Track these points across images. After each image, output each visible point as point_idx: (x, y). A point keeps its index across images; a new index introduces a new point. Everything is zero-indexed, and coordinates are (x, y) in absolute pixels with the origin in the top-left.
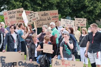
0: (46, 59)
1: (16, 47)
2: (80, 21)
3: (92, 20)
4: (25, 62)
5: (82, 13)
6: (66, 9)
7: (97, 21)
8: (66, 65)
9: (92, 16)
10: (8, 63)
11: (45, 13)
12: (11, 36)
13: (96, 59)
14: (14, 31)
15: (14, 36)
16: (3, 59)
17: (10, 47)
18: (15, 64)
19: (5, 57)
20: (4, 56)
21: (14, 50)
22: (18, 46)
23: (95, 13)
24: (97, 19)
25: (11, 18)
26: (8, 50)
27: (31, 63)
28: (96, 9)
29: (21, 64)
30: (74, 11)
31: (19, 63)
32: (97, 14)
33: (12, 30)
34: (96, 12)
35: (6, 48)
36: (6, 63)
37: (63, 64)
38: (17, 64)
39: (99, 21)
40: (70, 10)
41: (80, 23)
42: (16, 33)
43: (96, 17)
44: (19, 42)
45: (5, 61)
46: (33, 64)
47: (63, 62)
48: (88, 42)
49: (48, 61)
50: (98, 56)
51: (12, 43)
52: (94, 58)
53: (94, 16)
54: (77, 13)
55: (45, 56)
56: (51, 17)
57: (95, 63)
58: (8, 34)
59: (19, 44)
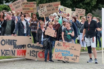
0: (49, 42)
1: (25, 32)
2: (79, 11)
3: (89, 11)
4: (33, 45)
5: (81, 4)
6: (67, 1)
7: (93, 12)
8: (67, 46)
9: (89, 7)
10: (19, 45)
11: (49, 4)
12: (22, 23)
13: (92, 43)
14: (24, 19)
15: (24, 23)
16: (15, 42)
17: (20, 32)
18: (24, 46)
19: (16, 41)
20: (15, 39)
21: (24, 35)
22: (27, 32)
23: (91, 5)
24: (93, 10)
25: (17, 8)
26: (19, 35)
27: (38, 46)
28: (92, 1)
29: (29, 46)
30: (74, 2)
31: (28, 45)
32: (93, 6)
33: (22, 17)
34: (93, 4)
35: (17, 33)
36: (17, 46)
37: (64, 46)
38: (27, 46)
39: (95, 11)
40: (71, 2)
41: (80, 13)
42: (26, 21)
43: (92, 8)
44: (28, 28)
45: (16, 44)
46: (40, 46)
47: (64, 44)
48: (84, 29)
49: (50, 44)
50: (94, 41)
51: (22, 29)
52: (90, 42)
53: (90, 7)
54: (77, 5)
55: (48, 39)
56: (55, 8)
57: (91, 46)
58: (19, 22)
59: (28, 29)
